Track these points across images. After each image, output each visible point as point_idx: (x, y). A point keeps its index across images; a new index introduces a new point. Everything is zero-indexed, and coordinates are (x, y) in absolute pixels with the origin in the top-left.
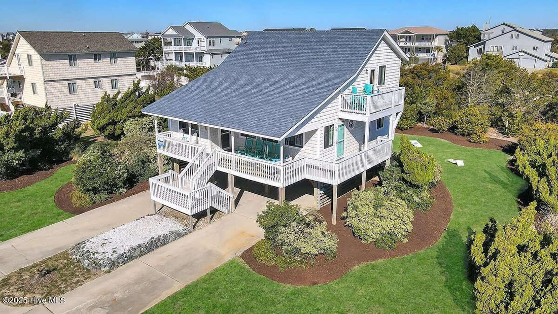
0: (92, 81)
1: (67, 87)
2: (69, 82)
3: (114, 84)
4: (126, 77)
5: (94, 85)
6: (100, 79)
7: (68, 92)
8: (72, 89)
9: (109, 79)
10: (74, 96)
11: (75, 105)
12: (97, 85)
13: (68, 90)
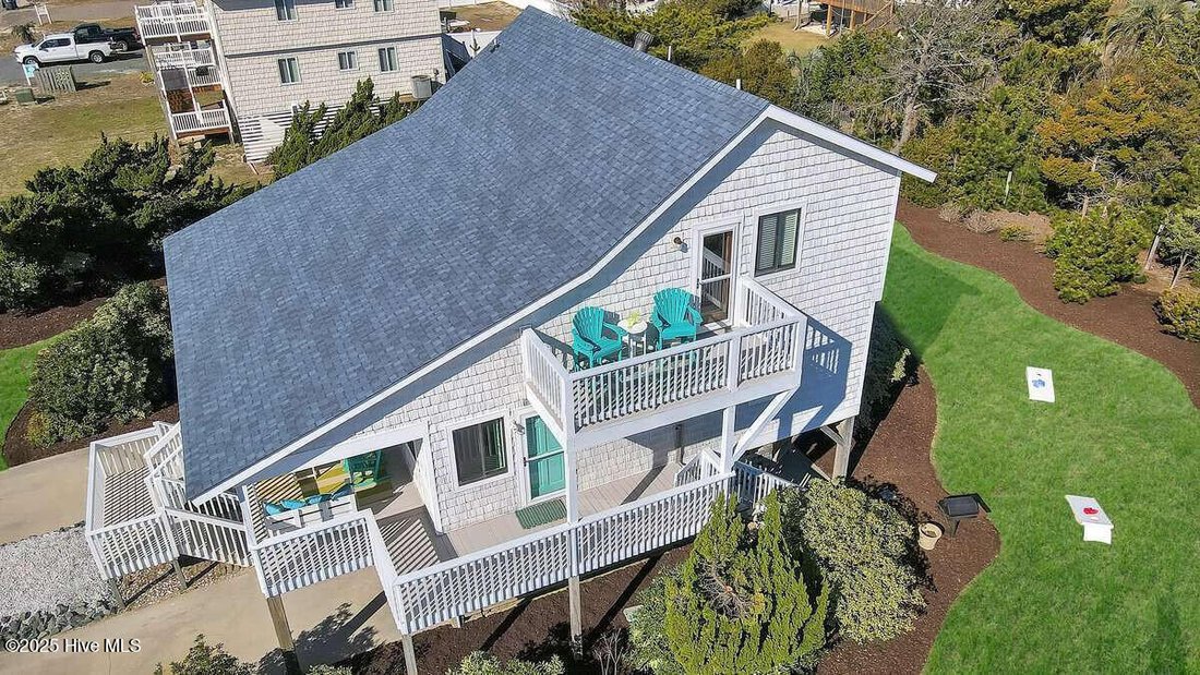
0: (334, 53)
1: (277, 68)
2: (280, 56)
3: (386, 61)
4: (416, 43)
5: (337, 62)
6: (352, 49)
7: (279, 79)
8: (286, 72)
9: (375, 48)
10: (290, 88)
11: (295, 107)
12: (345, 61)
13: (278, 74)
